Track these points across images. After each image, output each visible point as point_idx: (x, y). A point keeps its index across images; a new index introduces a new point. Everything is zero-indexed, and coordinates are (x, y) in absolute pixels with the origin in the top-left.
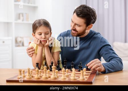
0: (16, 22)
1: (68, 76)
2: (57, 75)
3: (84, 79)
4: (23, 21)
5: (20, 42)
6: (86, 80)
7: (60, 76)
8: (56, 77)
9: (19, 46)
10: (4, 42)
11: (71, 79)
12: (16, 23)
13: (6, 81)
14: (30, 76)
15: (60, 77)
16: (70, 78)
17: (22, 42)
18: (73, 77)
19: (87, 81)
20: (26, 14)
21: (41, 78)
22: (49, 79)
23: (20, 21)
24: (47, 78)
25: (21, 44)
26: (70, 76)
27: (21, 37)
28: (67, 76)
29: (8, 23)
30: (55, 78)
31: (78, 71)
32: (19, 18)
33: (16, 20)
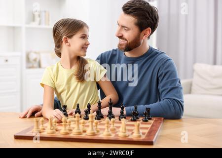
0: (27, 26)
1: (115, 130)
2: (97, 128)
3: (140, 136)
4: (40, 24)
5: (35, 60)
6: (143, 137)
7: (101, 129)
8: (96, 132)
9: (32, 67)
10: (7, 61)
11: (119, 136)
12: (27, 28)
13: (13, 137)
14: (52, 129)
15: (101, 132)
16: (117, 134)
17: (38, 60)
18: (123, 132)
19: (145, 139)
20: (45, 12)
21: (71, 133)
22: (83, 136)
23: (35, 25)
24: (80, 133)
25: (36, 65)
26: (117, 130)
27: (36, 53)
28: (113, 130)
29: (14, 28)
30: (94, 133)
31: (131, 120)
32: (34, 20)
33: (28, 23)
